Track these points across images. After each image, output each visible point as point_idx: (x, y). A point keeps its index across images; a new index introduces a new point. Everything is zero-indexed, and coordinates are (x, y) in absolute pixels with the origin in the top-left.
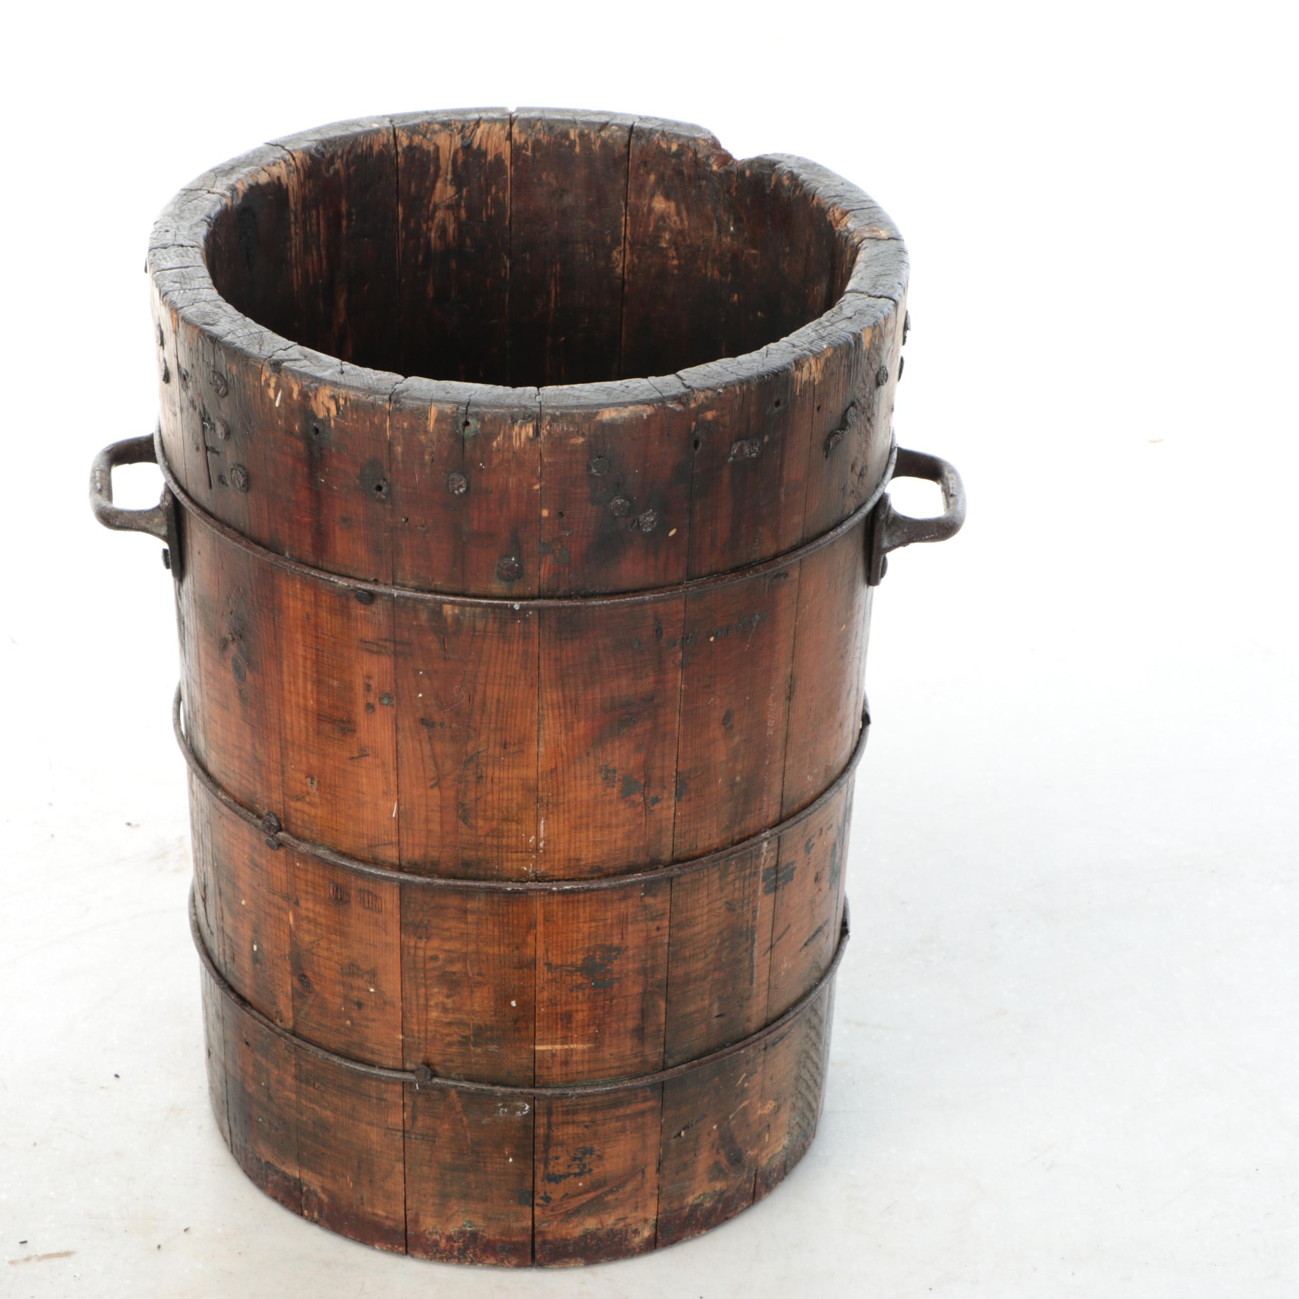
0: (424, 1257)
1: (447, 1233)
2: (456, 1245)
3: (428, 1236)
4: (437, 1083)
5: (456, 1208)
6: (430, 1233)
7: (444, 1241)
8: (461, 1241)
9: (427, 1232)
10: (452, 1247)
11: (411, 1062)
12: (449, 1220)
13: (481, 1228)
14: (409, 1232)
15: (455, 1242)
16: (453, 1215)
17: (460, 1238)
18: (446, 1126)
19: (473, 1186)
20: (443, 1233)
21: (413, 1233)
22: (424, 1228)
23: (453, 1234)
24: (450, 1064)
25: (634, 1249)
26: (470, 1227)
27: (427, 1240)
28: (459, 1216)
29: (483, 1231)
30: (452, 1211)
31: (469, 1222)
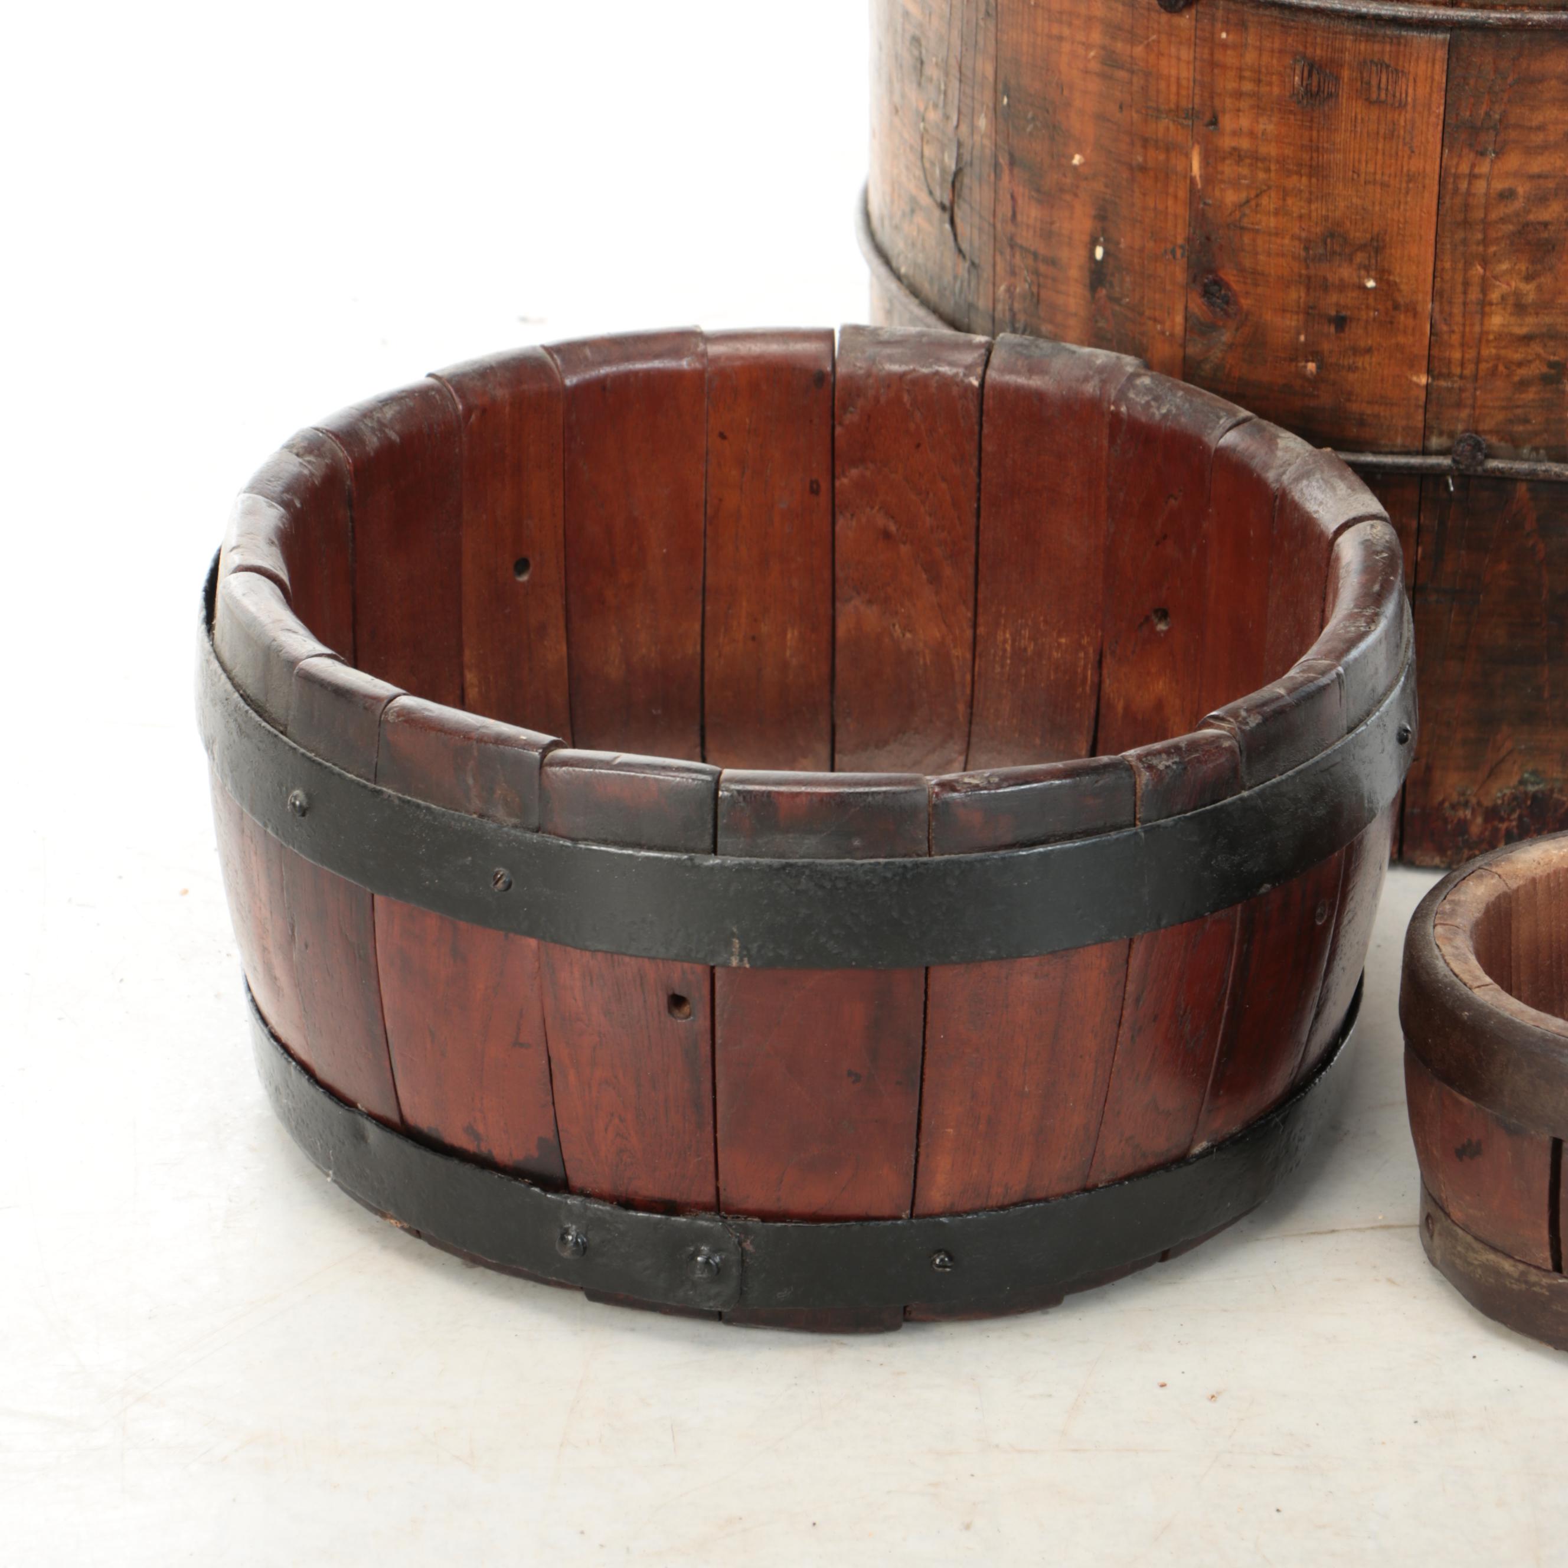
0: (1437, 860)
1: (1487, 803)
2: (1503, 826)
3: (1448, 813)
4: (1494, 471)
5: (1509, 745)
6: (1453, 807)
7: (1479, 820)
8: (1515, 816)
9: (1447, 805)
10: (1496, 830)
11: (1442, 434)
12: (1493, 773)
13: (1557, 785)
14: (1408, 810)
15: (1502, 820)
16: (1502, 761)
17: (1513, 810)
18: (1504, 567)
19: (1546, 695)
20: (1479, 804)
21: (1416, 811)
22: (1440, 798)
23: (1499, 802)
24: (1521, 428)
26: (1533, 784)
27: (1446, 821)
28: (1514, 762)
29: (1561, 791)
30: (1504, 752)
31: (1534, 773)
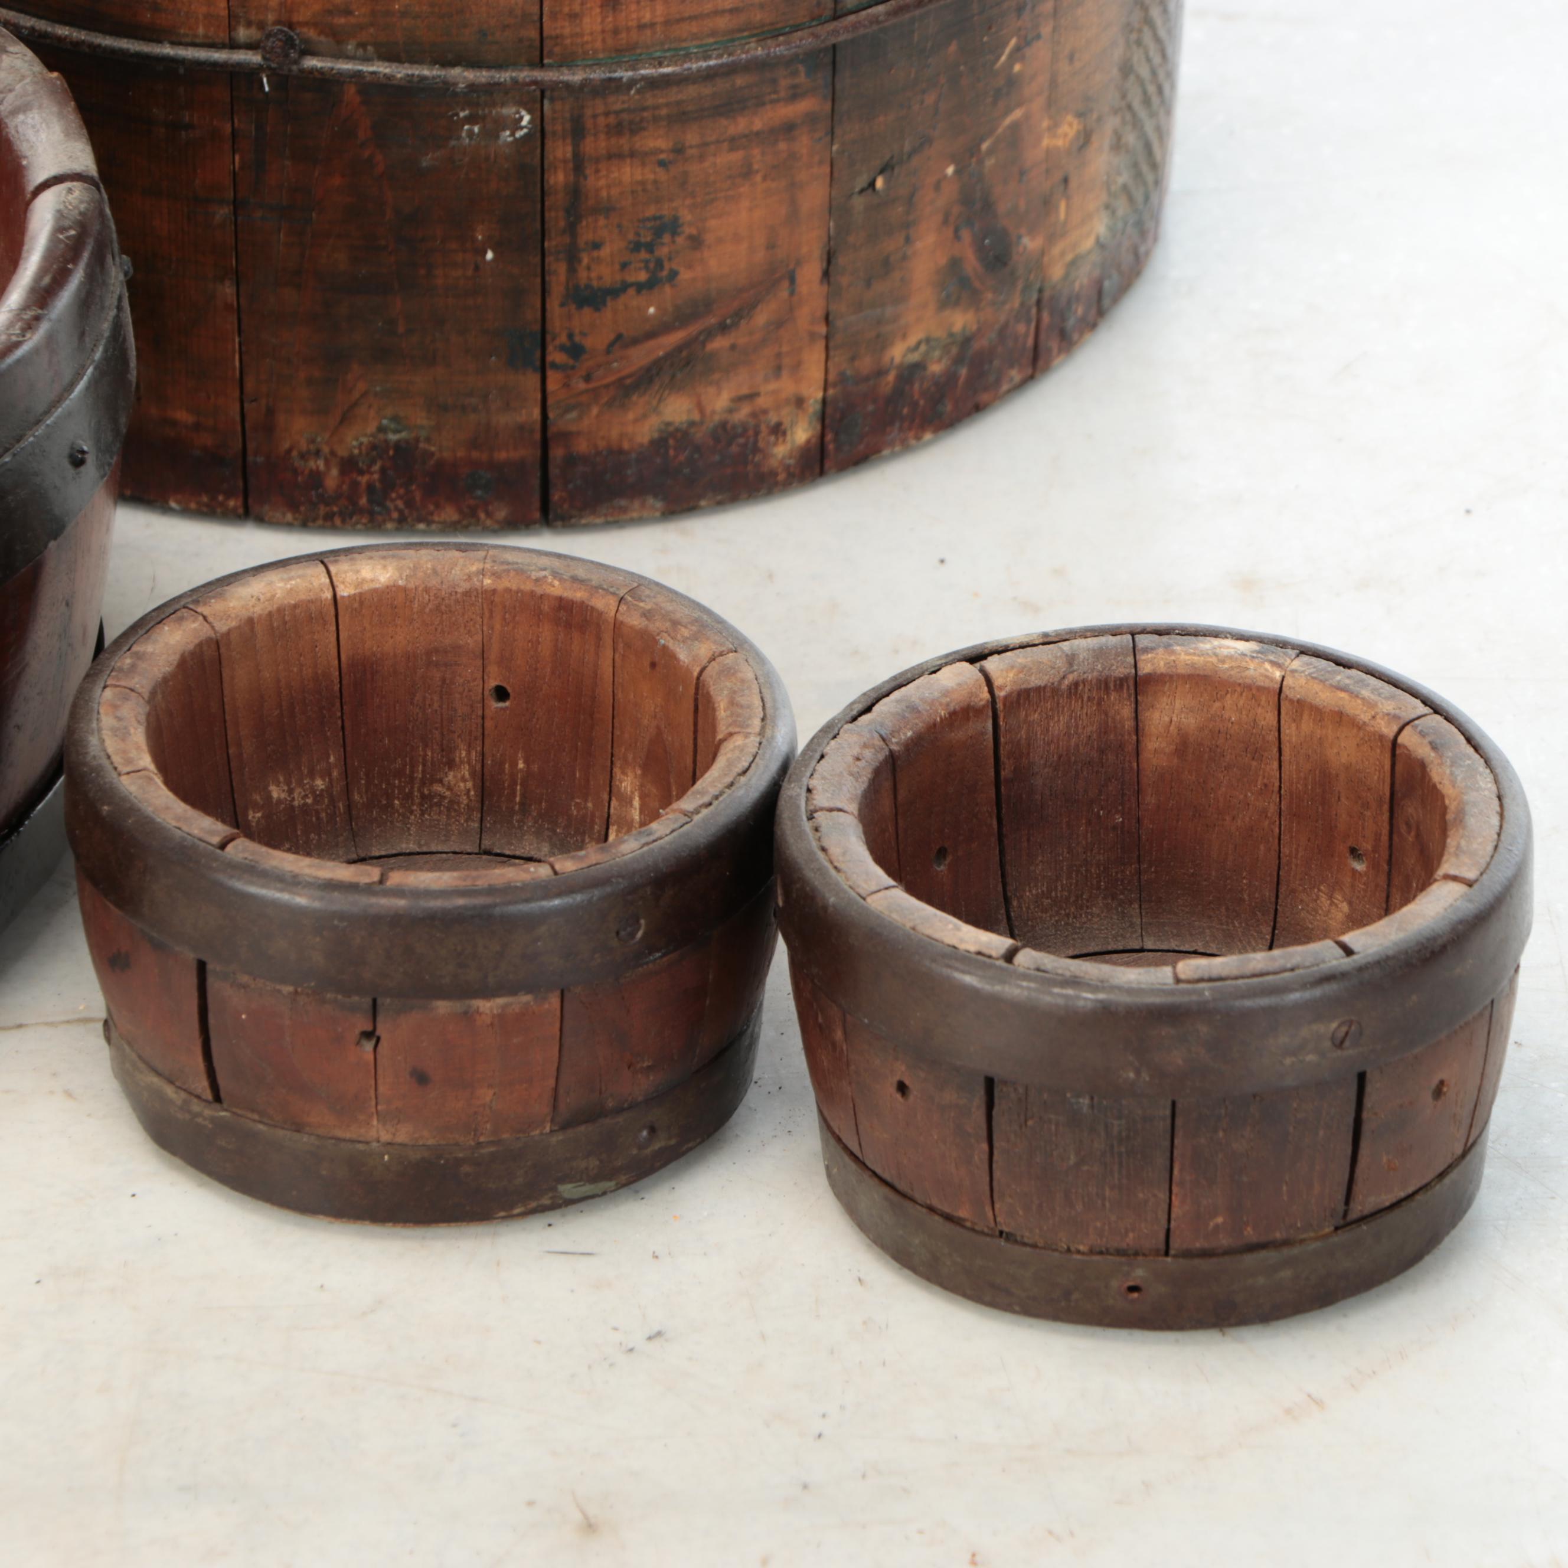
0: (289, 517)
1: (342, 452)
2: (364, 480)
3: (298, 463)
4: (312, 70)
5: (361, 386)
6: (303, 456)
7: (335, 472)
8: (376, 468)
9: (295, 453)
10: (355, 485)
11: (249, 24)
12: (346, 419)
13: (423, 434)
14: (250, 458)
15: (361, 473)
16: (356, 404)
17: (373, 462)
18: (337, 181)
19: (401, 329)
20: (333, 453)
21: (260, 459)
22: (286, 445)
23: (356, 451)
24: (342, 20)
25: (773, 474)
26: (396, 431)
27: (295, 472)
28: (370, 407)
29: (428, 440)
30: (356, 395)
31: (395, 419)
